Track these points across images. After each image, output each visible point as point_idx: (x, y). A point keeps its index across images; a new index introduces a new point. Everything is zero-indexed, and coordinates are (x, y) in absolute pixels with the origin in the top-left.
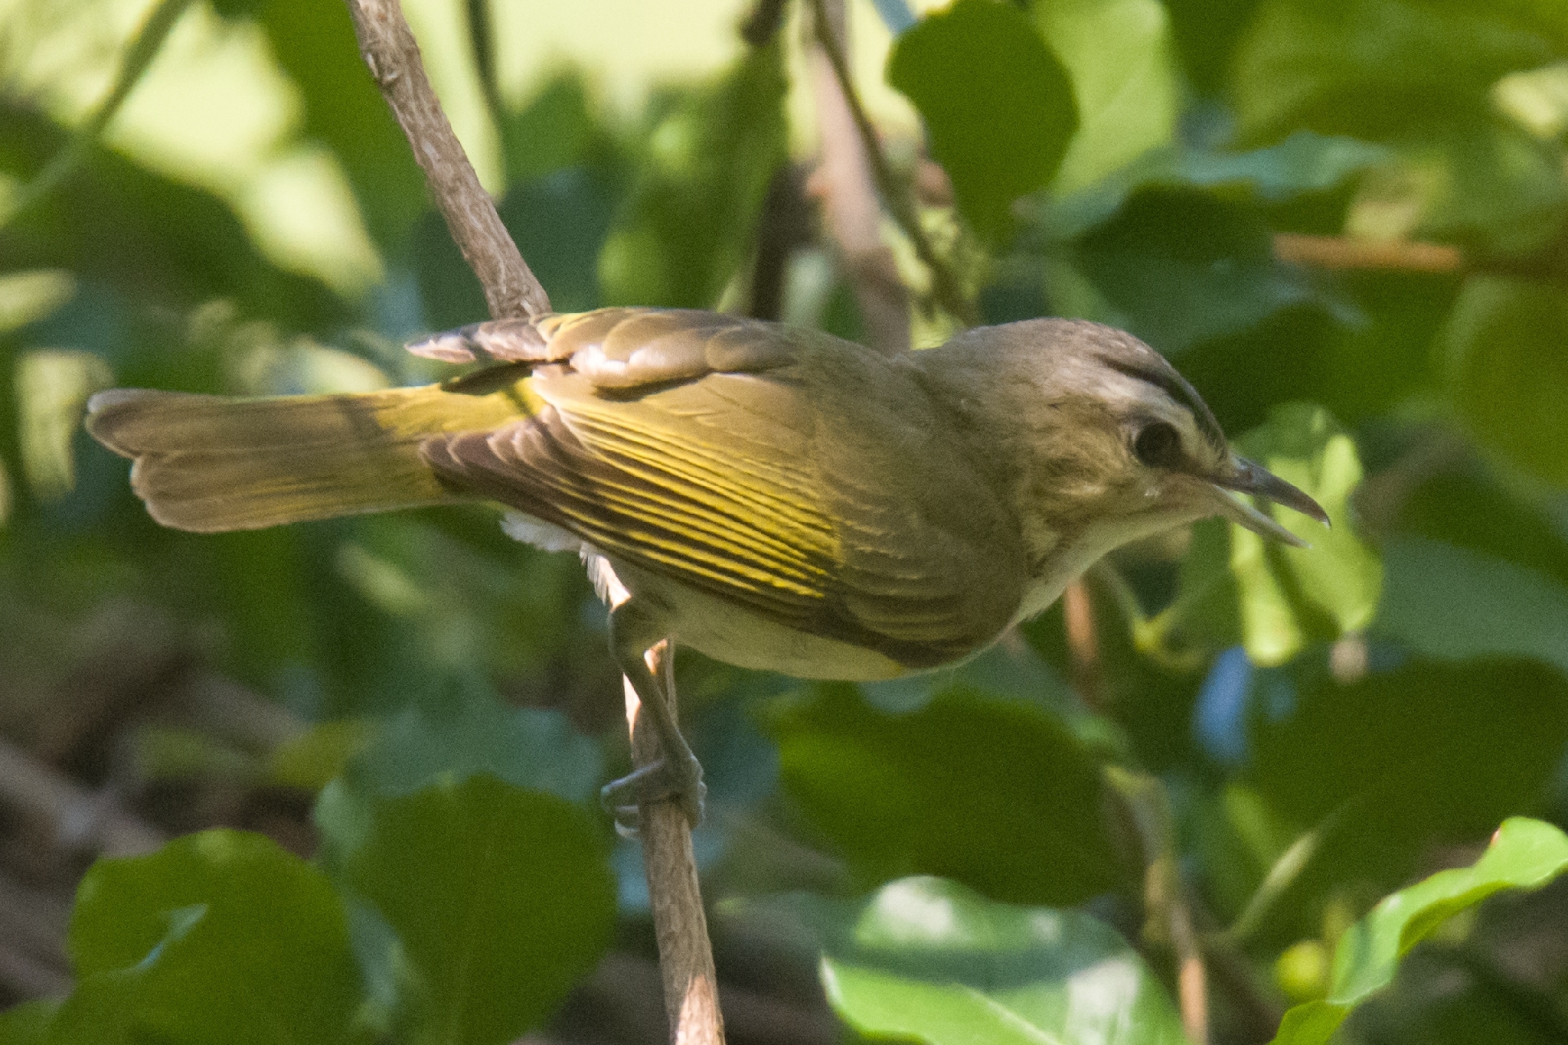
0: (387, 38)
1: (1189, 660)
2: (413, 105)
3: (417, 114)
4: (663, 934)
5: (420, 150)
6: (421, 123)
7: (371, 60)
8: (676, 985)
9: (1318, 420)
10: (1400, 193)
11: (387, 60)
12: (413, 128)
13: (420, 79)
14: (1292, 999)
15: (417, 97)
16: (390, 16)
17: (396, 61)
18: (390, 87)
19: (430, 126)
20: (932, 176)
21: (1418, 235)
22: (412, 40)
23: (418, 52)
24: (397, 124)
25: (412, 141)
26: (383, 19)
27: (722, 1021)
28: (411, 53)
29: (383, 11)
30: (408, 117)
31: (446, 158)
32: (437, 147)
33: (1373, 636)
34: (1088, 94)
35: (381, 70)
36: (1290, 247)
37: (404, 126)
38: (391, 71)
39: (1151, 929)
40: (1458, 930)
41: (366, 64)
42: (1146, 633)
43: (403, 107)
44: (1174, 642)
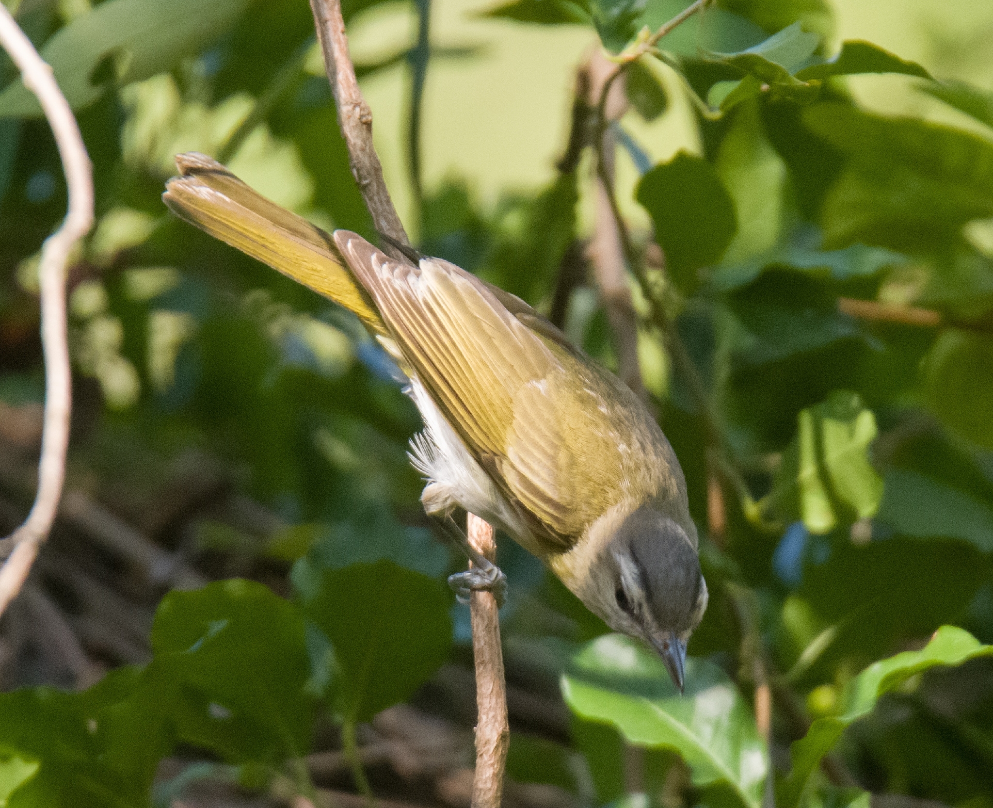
0: (366, 161)
1: (775, 526)
2: (376, 198)
3: (378, 203)
4: (479, 661)
5: (378, 223)
6: (380, 208)
7: (355, 172)
8: (483, 689)
9: (855, 401)
10: (909, 280)
11: (364, 172)
12: (375, 211)
13: (381, 185)
14: (817, 716)
15: (378, 193)
16: (367, 148)
17: (369, 174)
18: (365, 188)
19: (384, 210)
20: (655, 252)
21: (916, 304)
22: (378, 162)
23: (381, 169)
24: (366, 208)
25: (374, 217)
26: (363, 150)
27: (507, 711)
28: (377, 170)
29: (364, 145)
30: (373, 205)
31: (392, 229)
32: (388, 222)
33: (877, 522)
34: (743, 213)
35: (360, 177)
36: (848, 305)
37: (371, 210)
38: (366, 179)
39: (742, 672)
40: (910, 685)
41: (352, 174)
42: (752, 509)
43: (371, 199)
44: (768, 516)
